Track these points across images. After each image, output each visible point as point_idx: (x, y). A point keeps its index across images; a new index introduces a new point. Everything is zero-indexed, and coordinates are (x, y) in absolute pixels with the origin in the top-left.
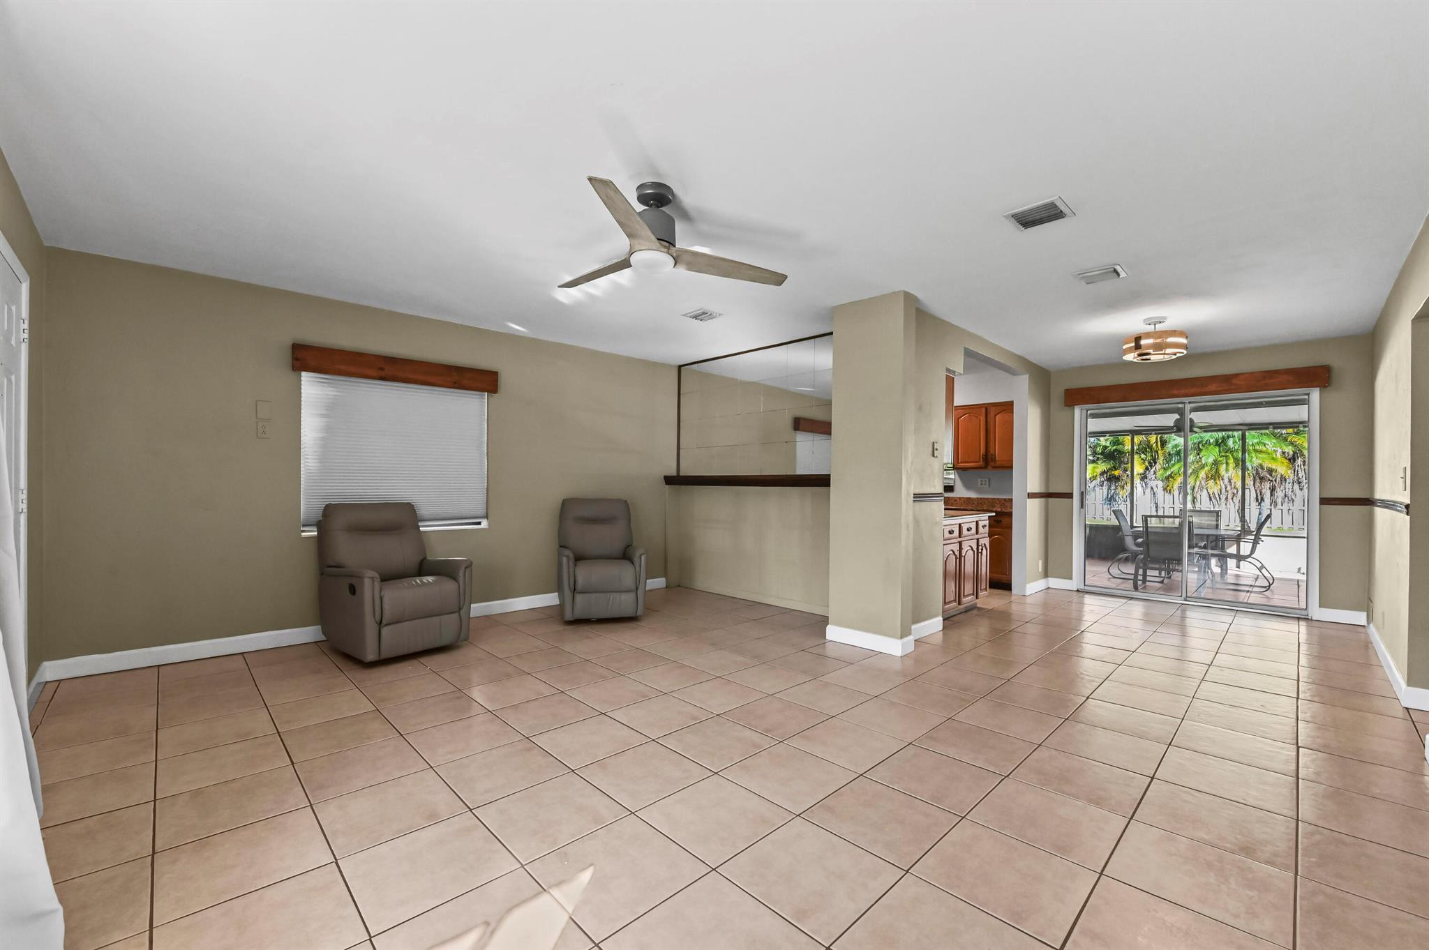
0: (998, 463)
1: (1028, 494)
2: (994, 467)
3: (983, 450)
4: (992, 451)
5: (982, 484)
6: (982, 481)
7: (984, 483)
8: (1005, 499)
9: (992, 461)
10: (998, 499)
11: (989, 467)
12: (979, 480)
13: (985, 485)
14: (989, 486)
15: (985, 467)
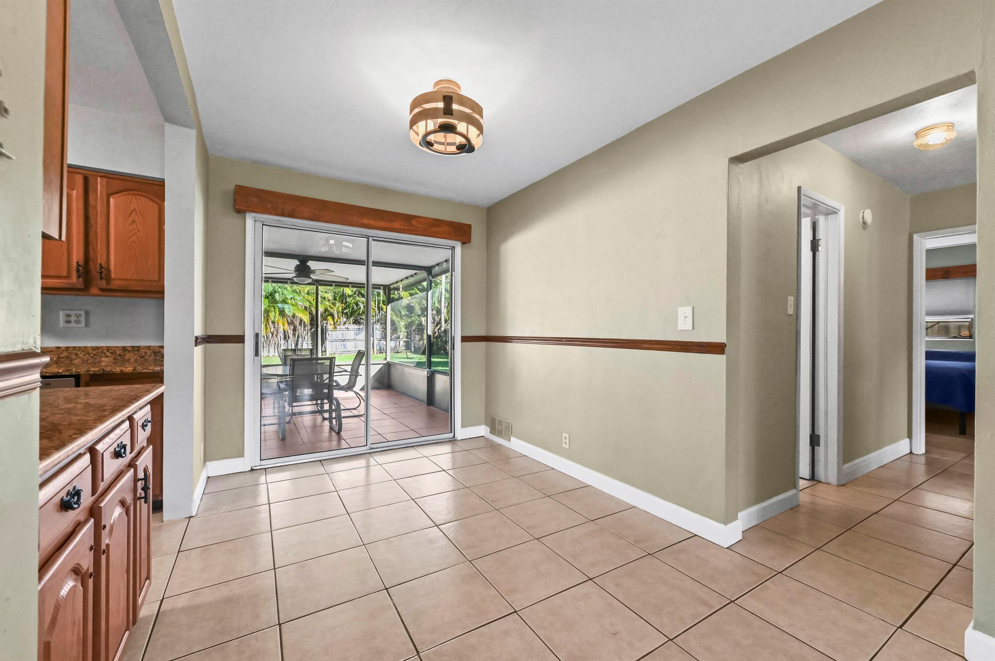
0: (115, 284)
1: (197, 338)
2: (108, 291)
3: (77, 256)
4: (101, 259)
5: (68, 322)
6: (68, 316)
7: (73, 319)
8: (124, 349)
9: (101, 278)
10: (108, 349)
11: (94, 290)
12: (62, 314)
13: (78, 322)
14: (87, 325)
15: (85, 289)
